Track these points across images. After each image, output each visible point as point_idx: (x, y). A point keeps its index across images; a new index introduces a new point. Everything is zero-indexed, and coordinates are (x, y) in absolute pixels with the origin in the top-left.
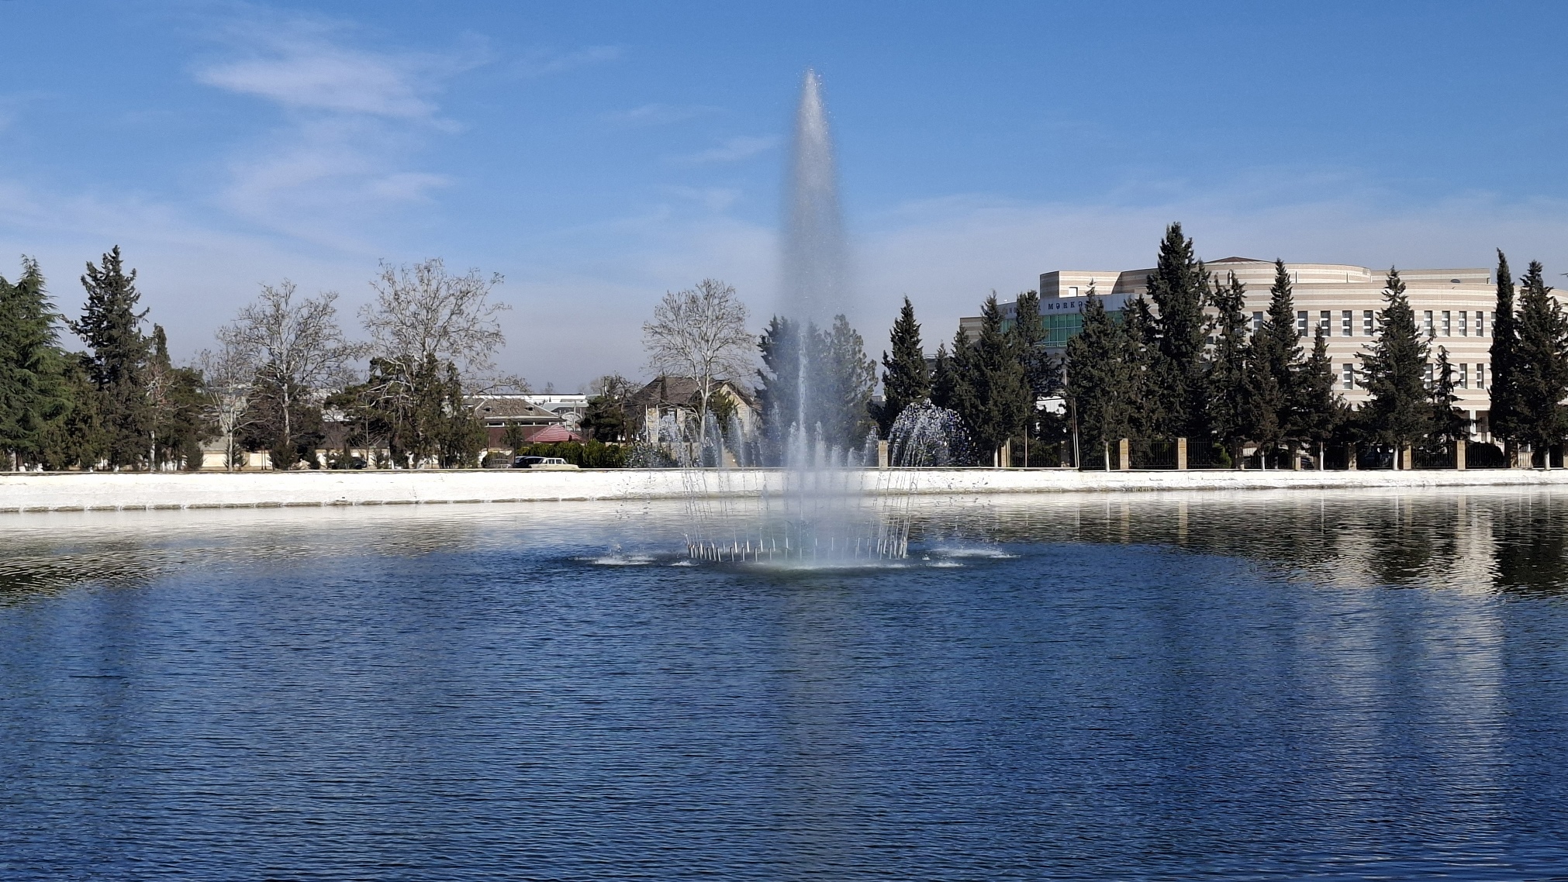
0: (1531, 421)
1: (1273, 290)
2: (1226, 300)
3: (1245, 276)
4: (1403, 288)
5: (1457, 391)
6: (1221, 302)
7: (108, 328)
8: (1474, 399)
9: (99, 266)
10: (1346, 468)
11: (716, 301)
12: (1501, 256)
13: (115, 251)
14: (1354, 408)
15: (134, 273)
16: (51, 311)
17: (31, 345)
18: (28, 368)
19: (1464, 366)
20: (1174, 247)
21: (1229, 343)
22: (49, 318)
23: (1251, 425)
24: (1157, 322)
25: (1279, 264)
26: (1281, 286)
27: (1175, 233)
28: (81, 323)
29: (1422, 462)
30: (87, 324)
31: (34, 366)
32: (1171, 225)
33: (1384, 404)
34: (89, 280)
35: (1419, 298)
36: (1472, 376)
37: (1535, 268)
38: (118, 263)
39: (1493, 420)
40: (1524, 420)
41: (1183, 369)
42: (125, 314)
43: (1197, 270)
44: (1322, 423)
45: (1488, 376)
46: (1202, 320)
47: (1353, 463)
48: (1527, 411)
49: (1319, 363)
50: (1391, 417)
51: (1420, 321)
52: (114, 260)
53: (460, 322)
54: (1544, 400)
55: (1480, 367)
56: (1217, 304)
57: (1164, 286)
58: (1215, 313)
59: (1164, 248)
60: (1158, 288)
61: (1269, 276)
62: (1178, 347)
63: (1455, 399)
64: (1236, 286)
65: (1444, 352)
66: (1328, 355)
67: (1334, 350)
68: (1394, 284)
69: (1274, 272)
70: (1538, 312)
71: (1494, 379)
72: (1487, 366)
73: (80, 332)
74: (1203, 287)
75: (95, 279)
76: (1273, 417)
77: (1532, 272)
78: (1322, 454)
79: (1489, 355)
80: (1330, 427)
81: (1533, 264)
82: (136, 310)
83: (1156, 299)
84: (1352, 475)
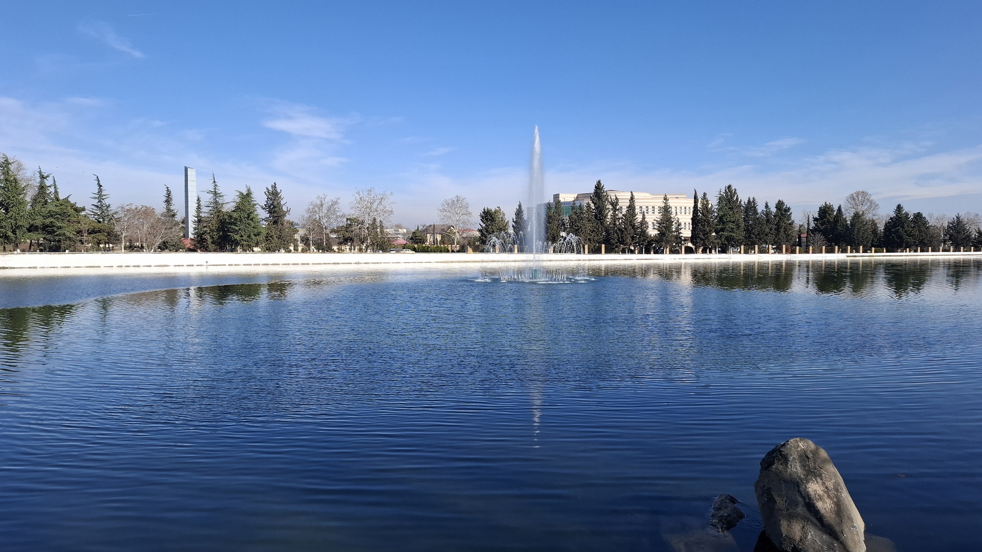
0: (704, 240)
1: (630, 200)
2: (614, 203)
3: (619, 196)
4: (668, 200)
5: (681, 231)
6: (612, 204)
7: (273, 208)
8: (686, 233)
9: (270, 189)
10: (650, 253)
11: (460, 202)
12: (695, 191)
13: (275, 184)
14: (652, 236)
15: (281, 191)
16: (255, 203)
17: (251, 213)
18: (250, 220)
19: (685, 223)
20: (598, 187)
21: (614, 217)
22: (255, 205)
23: (624, 241)
24: (593, 210)
25: (632, 192)
26: (632, 199)
27: (599, 182)
28: (264, 206)
29: (673, 252)
30: (266, 207)
31: (252, 220)
32: (598, 180)
33: (662, 234)
34: (267, 193)
35: (672, 203)
36: (687, 226)
37: (705, 194)
38: (276, 188)
39: (693, 239)
40: (702, 239)
41: (602, 223)
42: (279, 203)
43: (605, 194)
44: (644, 240)
45: (691, 226)
46: (607, 209)
47: (652, 252)
48: (703, 237)
49: (643, 223)
50: (664, 238)
51: (673, 210)
52: (274, 187)
53: (381, 207)
54: (708, 233)
55: (689, 223)
56: (611, 204)
57: (596, 199)
58: (611, 207)
59: (596, 187)
60: (594, 199)
61: (628, 196)
62: (600, 217)
63: (681, 233)
64: (616, 199)
65: (678, 219)
66: (646, 220)
67: (648, 218)
68: (666, 199)
69: (630, 194)
70: (706, 208)
71: (693, 227)
72: (691, 224)
73: (264, 209)
74: (607, 199)
75: (269, 192)
76: (630, 238)
77: (704, 195)
78: (644, 249)
79: (691, 220)
80: (646, 241)
81: (704, 193)
82: (282, 203)
83: (593, 202)
84: (652, 256)
